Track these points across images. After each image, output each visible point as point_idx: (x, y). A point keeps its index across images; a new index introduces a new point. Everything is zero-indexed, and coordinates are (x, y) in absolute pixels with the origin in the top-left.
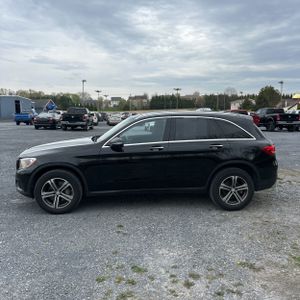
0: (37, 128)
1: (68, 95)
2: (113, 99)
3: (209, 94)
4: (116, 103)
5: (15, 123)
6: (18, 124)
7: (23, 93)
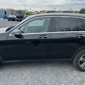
0: (9, 20)
1: (22, 10)
2: (35, 12)
3: (64, 11)
4: (36, 13)
5: (3, 19)
6: (5, 19)
7: (8, 9)
